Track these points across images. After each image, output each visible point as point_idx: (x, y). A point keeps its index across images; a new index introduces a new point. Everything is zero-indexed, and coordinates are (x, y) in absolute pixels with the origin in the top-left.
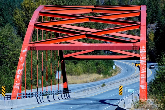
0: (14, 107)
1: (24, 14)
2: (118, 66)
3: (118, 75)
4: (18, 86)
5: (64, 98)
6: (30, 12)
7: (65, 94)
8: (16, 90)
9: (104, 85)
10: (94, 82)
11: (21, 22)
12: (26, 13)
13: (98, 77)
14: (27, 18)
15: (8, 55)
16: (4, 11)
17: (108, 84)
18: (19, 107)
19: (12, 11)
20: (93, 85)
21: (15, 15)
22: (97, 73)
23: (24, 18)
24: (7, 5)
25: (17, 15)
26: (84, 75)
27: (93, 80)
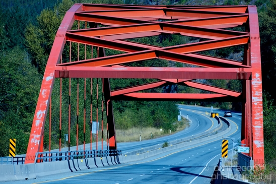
0: (31, 176)
1: (42, 34)
2: (185, 117)
3: (186, 130)
4: (38, 139)
5: (110, 163)
6: (51, 29)
7: (113, 157)
8: (34, 146)
9: (166, 145)
10: (150, 140)
11: (36, 46)
12: (45, 32)
13: (155, 133)
14: (46, 40)
15: (16, 95)
16: (11, 29)
17: (172, 143)
18: (39, 177)
19: (24, 29)
20: (150, 145)
21: (27, 35)
22: (154, 127)
23: (42, 39)
24: (16, 20)
25: (31, 34)
26: (134, 130)
27: (148, 137)
